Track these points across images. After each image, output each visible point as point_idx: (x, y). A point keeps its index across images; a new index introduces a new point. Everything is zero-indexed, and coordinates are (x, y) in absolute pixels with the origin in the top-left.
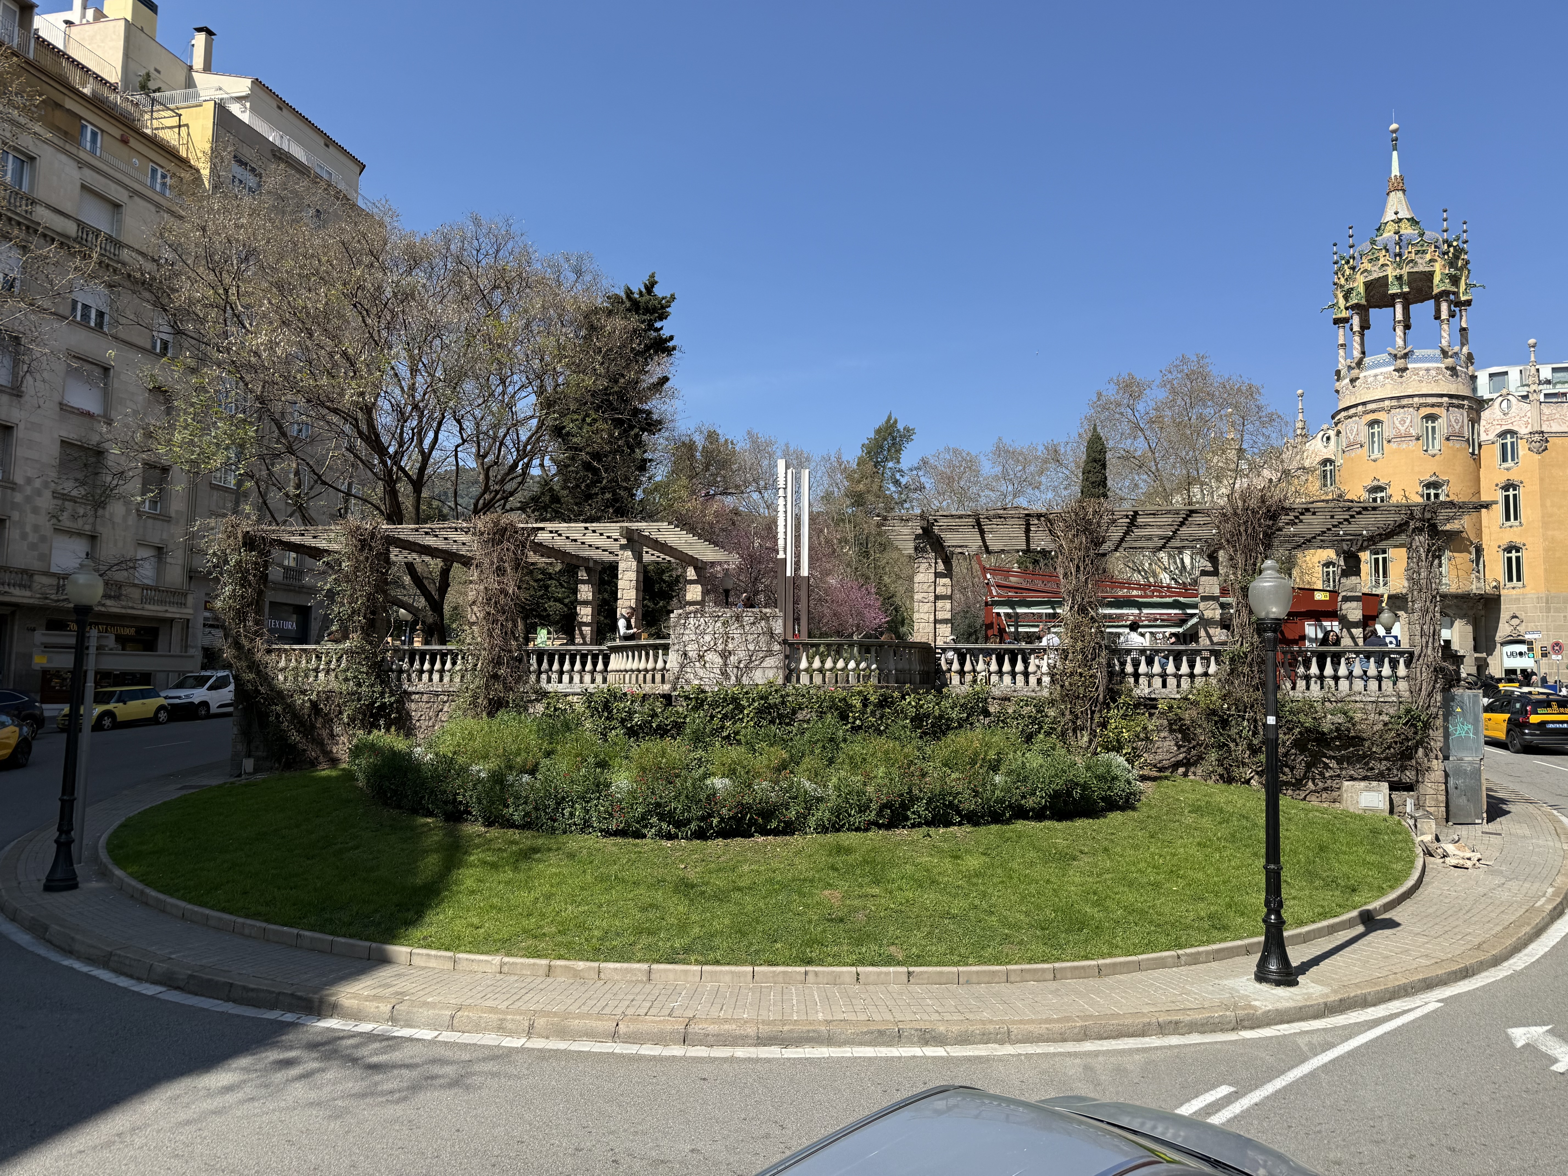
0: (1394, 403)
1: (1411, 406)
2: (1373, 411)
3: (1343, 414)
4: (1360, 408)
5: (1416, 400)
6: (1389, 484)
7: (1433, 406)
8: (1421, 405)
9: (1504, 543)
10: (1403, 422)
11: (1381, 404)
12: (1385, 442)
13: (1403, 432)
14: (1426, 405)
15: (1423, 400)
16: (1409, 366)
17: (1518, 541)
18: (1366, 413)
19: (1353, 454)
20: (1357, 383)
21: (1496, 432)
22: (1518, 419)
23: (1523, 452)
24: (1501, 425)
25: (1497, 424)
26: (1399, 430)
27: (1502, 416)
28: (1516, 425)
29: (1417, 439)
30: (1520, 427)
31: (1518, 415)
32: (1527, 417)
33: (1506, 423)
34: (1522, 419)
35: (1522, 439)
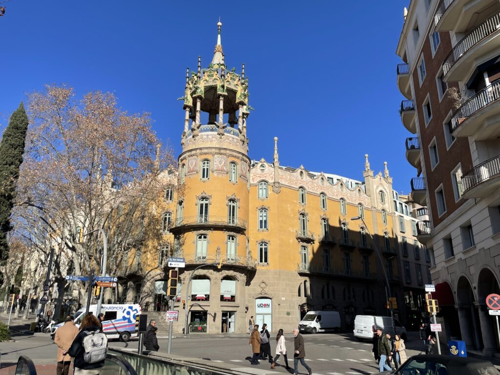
0: (217, 151)
1: (225, 154)
2: (206, 154)
3: (188, 154)
4: (198, 151)
5: (228, 152)
6: (211, 196)
7: (235, 157)
8: (230, 155)
9: (260, 240)
10: (220, 162)
11: (209, 151)
12: (210, 172)
13: (220, 168)
14: (233, 156)
15: (230, 153)
16: (225, 134)
17: (266, 239)
18: (201, 154)
19: (192, 177)
20: (197, 138)
21: (258, 180)
22: (268, 175)
23: (270, 192)
24: (260, 177)
25: (258, 177)
26: (218, 166)
27: (261, 173)
28: (267, 178)
29: (227, 173)
30: (269, 179)
31: (268, 173)
32: (273, 174)
33: (263, 176)
34: (270, 175)
35: (270, 185)
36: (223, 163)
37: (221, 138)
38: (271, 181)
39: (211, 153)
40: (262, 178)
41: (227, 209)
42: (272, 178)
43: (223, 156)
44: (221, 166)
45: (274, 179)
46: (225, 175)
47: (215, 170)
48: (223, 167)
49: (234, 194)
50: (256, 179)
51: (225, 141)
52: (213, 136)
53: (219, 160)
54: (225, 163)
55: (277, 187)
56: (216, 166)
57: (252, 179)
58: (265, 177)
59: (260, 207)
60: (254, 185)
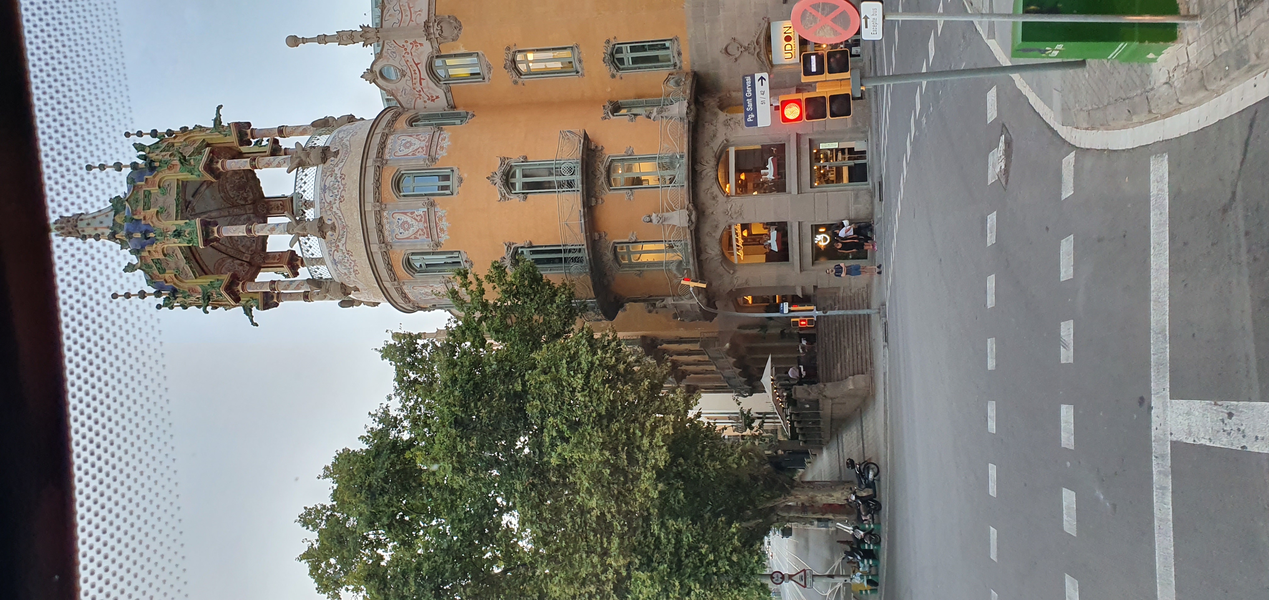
0: (375, 238)
1: (379, 215)
2: (390, 267)
4: (387, 284)
5: (369, 207)
7: (379, 183)
8: (378, 199)
9: (606, 70)
10: (405, 226)
11: (379, 257)
12: (439, 250)
13: (421, 226)
14: (378, 192)
15: (370, 197)
17: (601, 51)
21: (432, 84)
22: (408, 57)
23: (460, 48)
24: (421, 79)
25: (421, 84)
26: (418, 231)
27: (407, 77)
28: (419, 58)
29: (432, 204)
30: (422, 53)
31: (404, 56)
32: (405, 44)
33: (417, 72)
34: (408, 51)
35: (439, 51)
36: (404, 218)
37: (333, 228)
38: (427, 49)
39: (386, 254)
40: (424, 74)
41: (535, 197)
42: (415, 45)
43: (385, 221)
44: (415, 223)
45: (420, 40)
46: (440, 211)
47: (430, 239)
48: (418, 218)
49: (488, 178)
50: (431, 91)
51: (340, 214)
52: (333, 249)
53: (402, 231)
54: (405, 213)
55: (441, 30)
56: (418, 236)
57: (433, 100)
58: (417, 65)
59: (510, 73)
60: (449, 95)
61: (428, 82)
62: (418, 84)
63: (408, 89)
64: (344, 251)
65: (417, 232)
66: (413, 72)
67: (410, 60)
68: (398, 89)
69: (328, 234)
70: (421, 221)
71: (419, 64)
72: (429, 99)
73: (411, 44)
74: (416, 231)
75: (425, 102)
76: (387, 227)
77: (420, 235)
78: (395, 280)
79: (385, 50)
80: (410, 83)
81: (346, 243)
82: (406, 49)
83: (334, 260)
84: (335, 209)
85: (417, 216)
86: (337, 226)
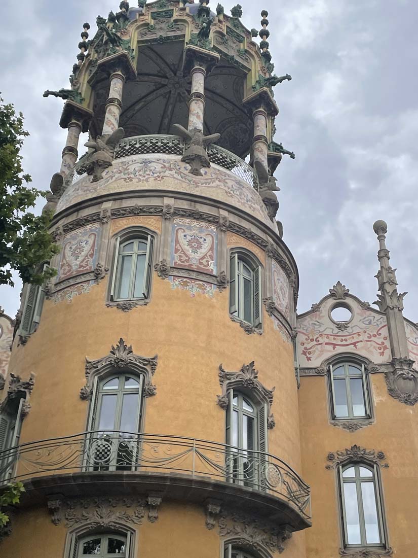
0: (183, 205)
1: (213, 220)
2: (137, 212)
3: (65, 222)
4: (108, 205)
6: (151, 362)
7: (251, 238)
8: (232, 228)
10: (195, 244)
11: (152, 202)
13: (194, 262)
14: (242, 233)
16: (211, 163)
18: (117, 214)
21: (327, 356)
22: (364, 337)
23: (379, 398)
24: (335, 345)
25: (327, 344)
26: (187, 256)
27: (336, 330)
28: (362, 348)
29: (221, 284)
30: (371, 352)
31: (365, 332)
32: (382, 336)
33: (344, 343)
34: (373, 338)
35: (375, 372)
36: (206, 246)
37: (195, 172)
38: (378, 358)
39: (158, 212)
40: (340, 350)
41: (223, 420)
42: (382, 347)
43: (204, 223)
44: (198, 256)
45: (388, 352)
46: (212, 290)
47: (173, 266)
48: (204, 261)
49: (252, 364)
50: (317, 353)
51: (211, 185)
52: (167, 165)
53: (189, 238)
54: (211, 249)
55: (408, 378)
56: (178, 254)
57: (304, 353)
58: (354, 344)
59: (344, 452)
60: (312, 373)
61: (329, 352)
62: (327, 341)
63: (322, 329)
64: (162, 174)
65: (185, 254)
66: (344, 338)
67: (361, 338)
68: (320, 317)
69: (188, 165)
70: (201, 263)
71: (355, 346)
72: (306, 348)
73: (383, 343)
74: (187, 253)
75: (303, 344)
76: (195, 223)
77: (180, 256)
78: (113, 214)
79: (373, 314)
80: (329, 332)
81: (174, 178)
82: (375, 336)
83: (150, 162)
84: (217, 182)
85: (208, 261)
86: (197, 177)
